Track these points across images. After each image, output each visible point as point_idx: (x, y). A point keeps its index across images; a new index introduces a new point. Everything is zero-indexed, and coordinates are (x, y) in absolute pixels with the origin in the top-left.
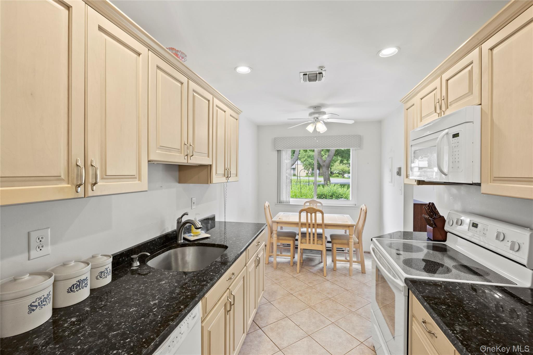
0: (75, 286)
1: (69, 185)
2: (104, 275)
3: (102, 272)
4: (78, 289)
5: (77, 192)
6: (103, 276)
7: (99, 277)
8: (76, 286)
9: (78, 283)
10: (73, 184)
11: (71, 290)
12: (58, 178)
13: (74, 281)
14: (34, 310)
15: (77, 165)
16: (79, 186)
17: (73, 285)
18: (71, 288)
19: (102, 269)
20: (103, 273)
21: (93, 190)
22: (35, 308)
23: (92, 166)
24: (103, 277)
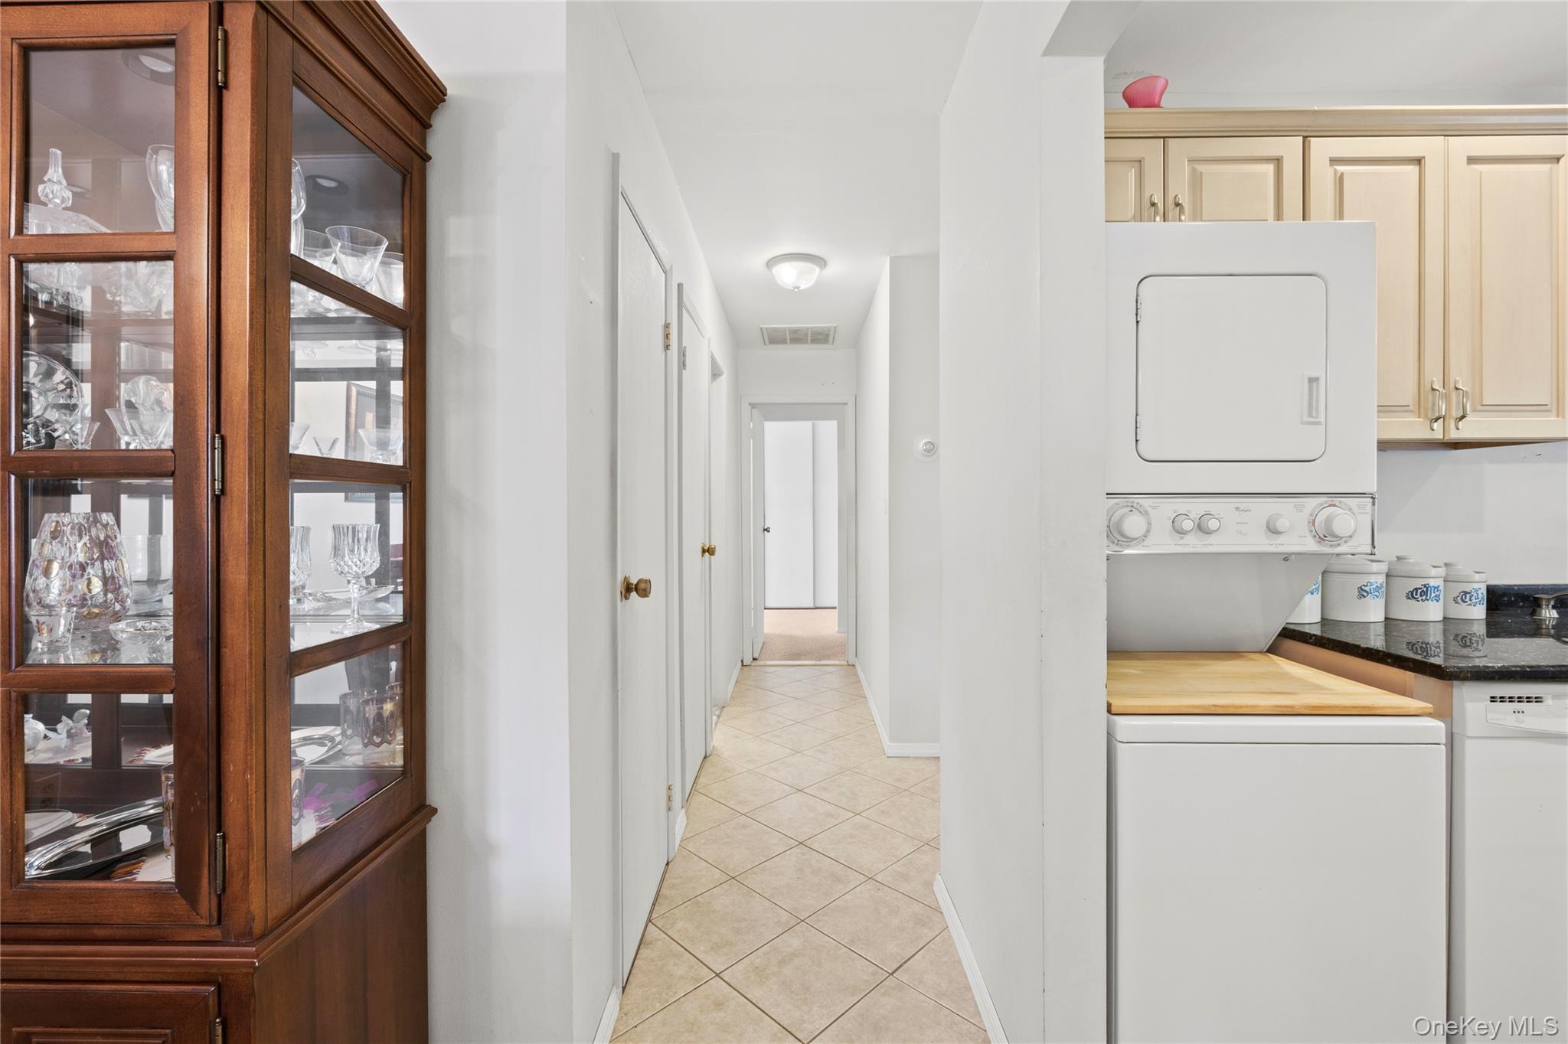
0: (1419, 591)
1: (1421, 419)
2: (1470, 600)
3: (1466, 593)
4: (1424, 598)
5: (1433, 430)
6: (1468, 599)
7: (1459, 599)
8: (1421, 593)
9: (1425, 589)
10: (1426, 416)
11: (1412, 595)
12: (1403, 408)
13: (1418, 583)
14: (1364, 597)
15: (1433, 389)
16: (1437, 420)
17: (1416, 589)
18: (1412, 592)
19: (1468, 588)
20: (1468, 596)
21: (1458, 429)
22: (1365, 594)
23: (1457, 389)
24: (1469, 602)
